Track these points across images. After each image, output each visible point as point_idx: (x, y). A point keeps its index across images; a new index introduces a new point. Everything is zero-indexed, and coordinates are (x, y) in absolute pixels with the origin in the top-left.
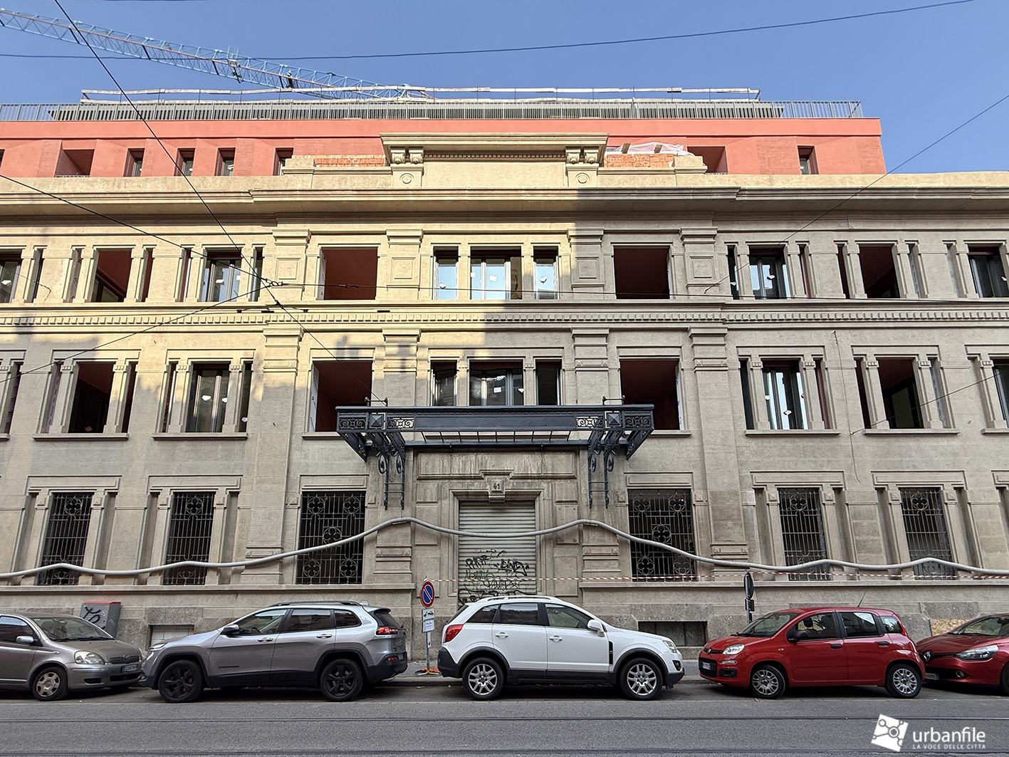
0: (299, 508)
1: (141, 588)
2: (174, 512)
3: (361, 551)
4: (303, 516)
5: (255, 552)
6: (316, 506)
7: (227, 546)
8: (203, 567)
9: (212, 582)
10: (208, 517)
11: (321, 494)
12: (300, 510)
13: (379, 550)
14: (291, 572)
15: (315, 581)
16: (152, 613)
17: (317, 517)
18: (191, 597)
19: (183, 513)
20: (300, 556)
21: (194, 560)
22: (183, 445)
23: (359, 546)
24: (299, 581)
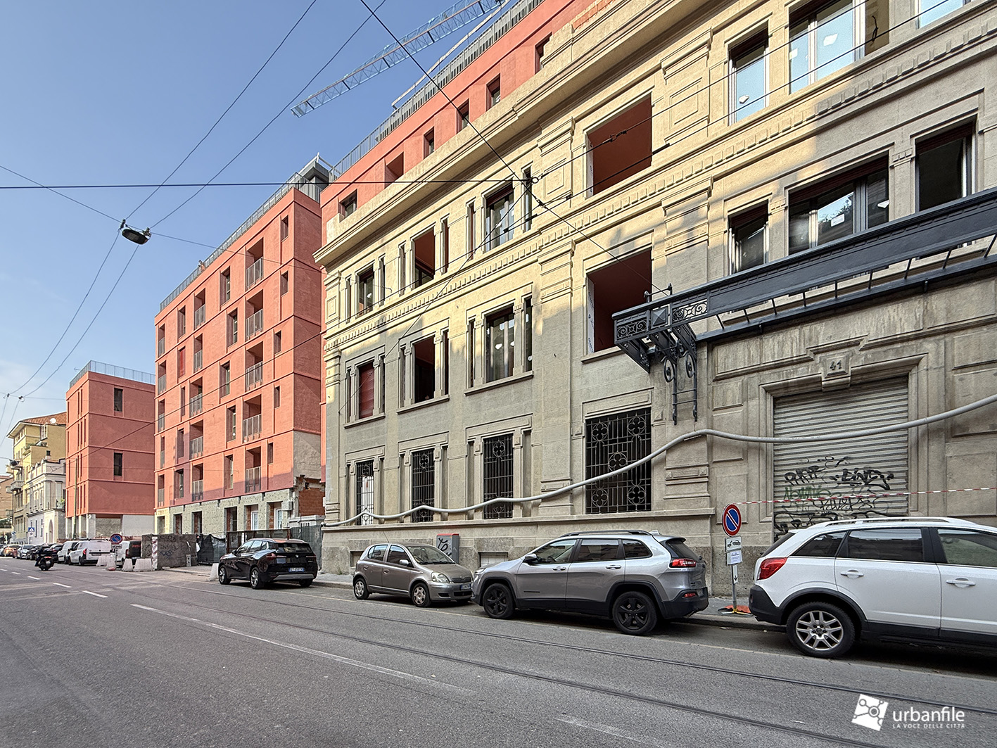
0: (584, 437)
1: (470, 522)
2: (485, 457)
3: (649, 475)
4: (588, 445)
5: (549, 486)
6: (600, 433)
7: (526, 482)
8: (510, 502)
9: (517, 515)
10: (510, 457)
11: (604, 419)
12: (584, 439)
13: (669, 473)
14: (581, 503)
15: (604, 511)
16: (479, 542)
17: (602, 444)
18: (504, 528)
19: (491, 456)
20: (588, 486)
21: (503, 497)
22: (486, 395)
23: (647, 470)
24: (588, 511)
